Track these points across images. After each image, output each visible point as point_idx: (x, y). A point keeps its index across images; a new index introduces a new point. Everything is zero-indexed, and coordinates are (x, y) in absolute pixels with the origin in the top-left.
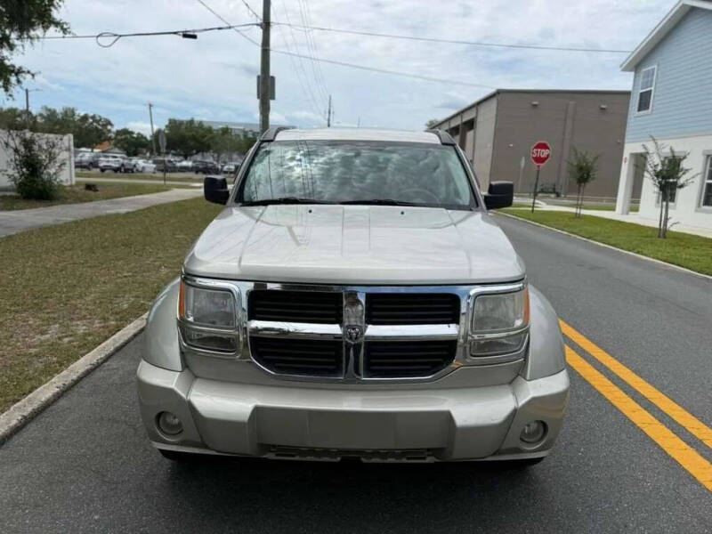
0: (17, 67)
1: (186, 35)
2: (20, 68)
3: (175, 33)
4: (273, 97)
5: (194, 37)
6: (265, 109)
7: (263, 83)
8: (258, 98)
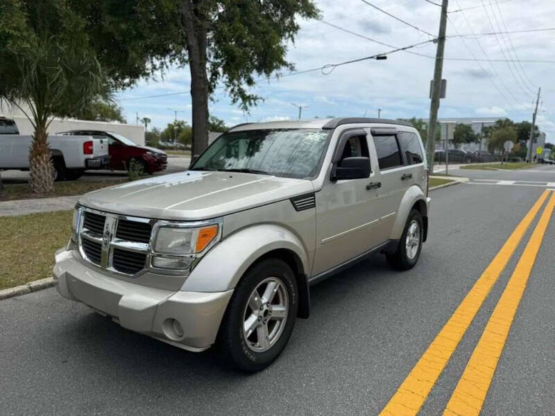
0: (254, 95)
1: (379, 58)
2: (256, 96)
3: (372, 58)
4: (443, 96)
5: (385, 58)
6: (435, 106)
7: (435, 85)
8: (430, 97)
